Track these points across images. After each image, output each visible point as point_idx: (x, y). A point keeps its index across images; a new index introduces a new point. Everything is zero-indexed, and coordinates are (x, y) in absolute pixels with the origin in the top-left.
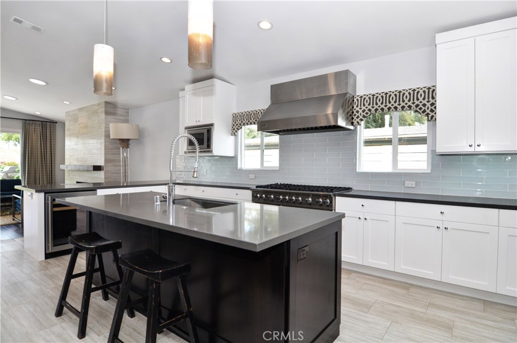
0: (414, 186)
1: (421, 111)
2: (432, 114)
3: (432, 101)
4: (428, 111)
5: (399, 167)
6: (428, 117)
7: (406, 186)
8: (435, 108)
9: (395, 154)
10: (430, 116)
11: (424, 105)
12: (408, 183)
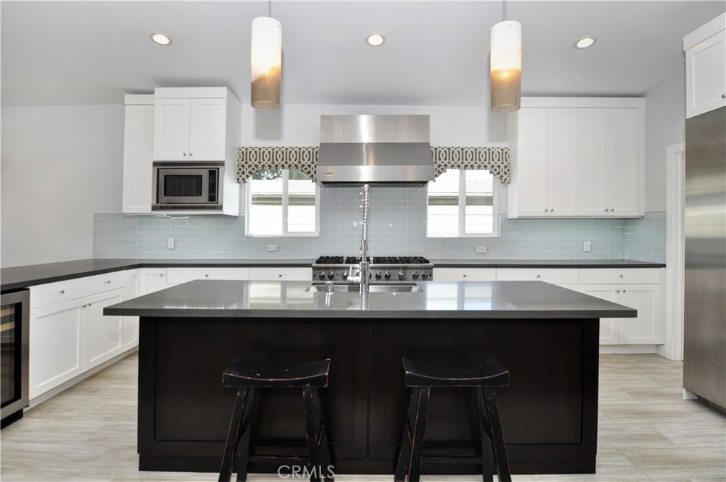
0: (485, 251)
1: (495, 173)
2: (505, 176)
3: (506, 163)
4: (502, 173)
5: (467, 232)
6: (501, 179)
7: (478, 251)
8: (509, 170)
9: (462, 216)
10: (503, 178)
11: (499, 167)
12: (479, 249)
